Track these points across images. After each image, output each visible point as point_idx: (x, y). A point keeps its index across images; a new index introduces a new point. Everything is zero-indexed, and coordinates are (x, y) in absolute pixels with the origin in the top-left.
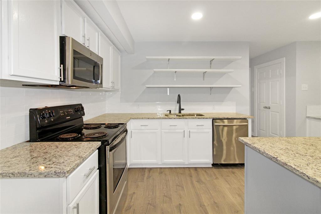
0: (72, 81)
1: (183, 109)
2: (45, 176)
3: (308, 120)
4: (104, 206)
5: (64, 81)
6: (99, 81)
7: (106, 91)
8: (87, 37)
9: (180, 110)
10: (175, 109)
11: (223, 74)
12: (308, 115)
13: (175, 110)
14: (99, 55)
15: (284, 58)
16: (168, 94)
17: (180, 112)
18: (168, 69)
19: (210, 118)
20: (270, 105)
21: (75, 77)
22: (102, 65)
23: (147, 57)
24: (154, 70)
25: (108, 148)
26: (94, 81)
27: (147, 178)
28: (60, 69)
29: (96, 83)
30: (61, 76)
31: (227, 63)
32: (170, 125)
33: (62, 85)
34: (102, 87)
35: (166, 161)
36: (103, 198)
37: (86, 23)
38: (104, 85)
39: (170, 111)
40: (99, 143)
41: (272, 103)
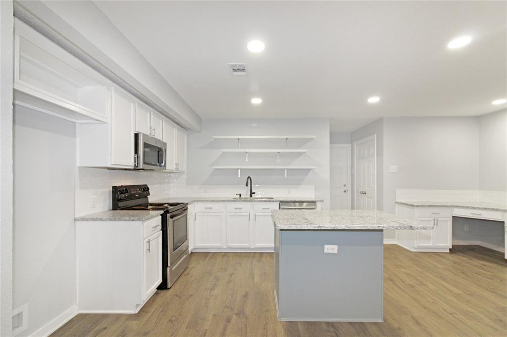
0: (142, 166)
1: (254, 193)
2: (133, 220)
3: (397, 206)
4: (166, 259)
5: (137, 166)
6: (163, 164)
7: (170, 173)
8: (153, 128)
9: (252, 193)
10: (245, 192)
11: (300, 154)
12: (396, 201)
13: (246, 194)
14: (163, 141)
15: (376, 135)
16: (239, 176)
17: (251, 196)
18: (239, 149)
19: (276, 201)
20: (366, 189)
21: (144, 163)
22: (165, 150)
23: (214, 137)
24: (222, 150)
25: (169, 215)
26: (158, 164)
27: (209, 259)
28: (135, 158)
29: (160, 166)
30: (135, 162)
31: (302, 142)
32: (236, 207)
33: (136, 169)
34: (166, 170)
35: (231, 245)
36: (165, 252)
37: (152, 116)
38: (168, 167)
39: (240, 195)
40: (162, 212)
41: (368, 187)
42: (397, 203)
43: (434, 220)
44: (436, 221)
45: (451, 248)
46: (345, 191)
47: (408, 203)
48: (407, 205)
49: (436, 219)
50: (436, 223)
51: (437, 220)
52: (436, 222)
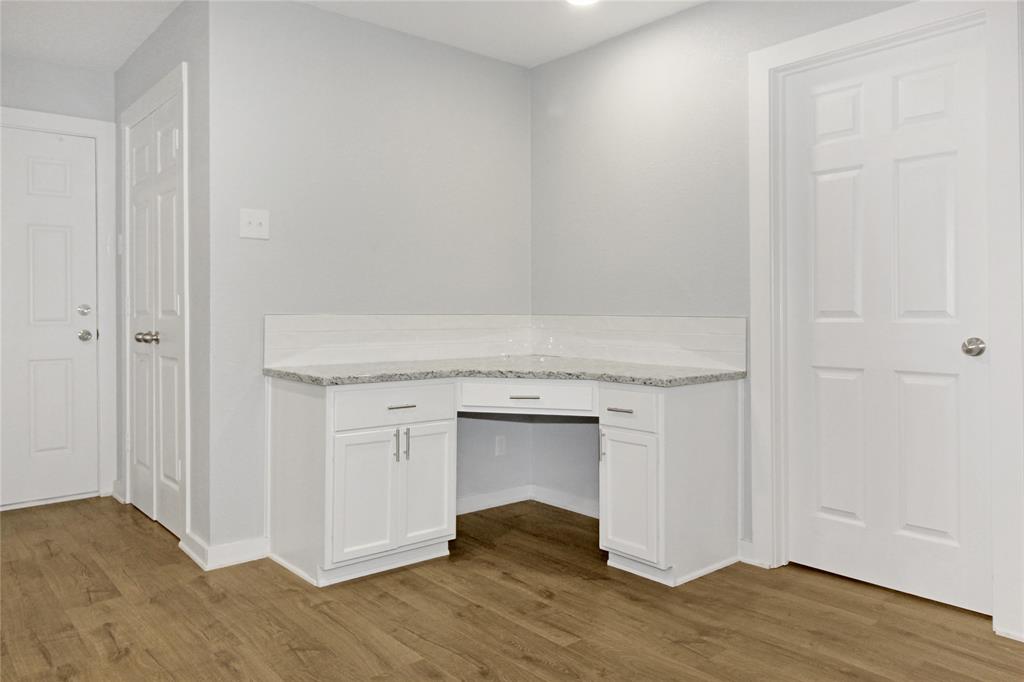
3: (268, 382)
12: (269, 365)
20: (157, 322)
41: (164, 312)
42: (267, 372)
43: (397, 435)
44: (403, 438)
45: (454, 537)
46: (85, 337)
47: (302, 373)
48: (299, 379)
49: (403, 430)
50: (403, 448)
51: (407, 433)
52: (403, 445)
